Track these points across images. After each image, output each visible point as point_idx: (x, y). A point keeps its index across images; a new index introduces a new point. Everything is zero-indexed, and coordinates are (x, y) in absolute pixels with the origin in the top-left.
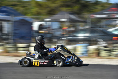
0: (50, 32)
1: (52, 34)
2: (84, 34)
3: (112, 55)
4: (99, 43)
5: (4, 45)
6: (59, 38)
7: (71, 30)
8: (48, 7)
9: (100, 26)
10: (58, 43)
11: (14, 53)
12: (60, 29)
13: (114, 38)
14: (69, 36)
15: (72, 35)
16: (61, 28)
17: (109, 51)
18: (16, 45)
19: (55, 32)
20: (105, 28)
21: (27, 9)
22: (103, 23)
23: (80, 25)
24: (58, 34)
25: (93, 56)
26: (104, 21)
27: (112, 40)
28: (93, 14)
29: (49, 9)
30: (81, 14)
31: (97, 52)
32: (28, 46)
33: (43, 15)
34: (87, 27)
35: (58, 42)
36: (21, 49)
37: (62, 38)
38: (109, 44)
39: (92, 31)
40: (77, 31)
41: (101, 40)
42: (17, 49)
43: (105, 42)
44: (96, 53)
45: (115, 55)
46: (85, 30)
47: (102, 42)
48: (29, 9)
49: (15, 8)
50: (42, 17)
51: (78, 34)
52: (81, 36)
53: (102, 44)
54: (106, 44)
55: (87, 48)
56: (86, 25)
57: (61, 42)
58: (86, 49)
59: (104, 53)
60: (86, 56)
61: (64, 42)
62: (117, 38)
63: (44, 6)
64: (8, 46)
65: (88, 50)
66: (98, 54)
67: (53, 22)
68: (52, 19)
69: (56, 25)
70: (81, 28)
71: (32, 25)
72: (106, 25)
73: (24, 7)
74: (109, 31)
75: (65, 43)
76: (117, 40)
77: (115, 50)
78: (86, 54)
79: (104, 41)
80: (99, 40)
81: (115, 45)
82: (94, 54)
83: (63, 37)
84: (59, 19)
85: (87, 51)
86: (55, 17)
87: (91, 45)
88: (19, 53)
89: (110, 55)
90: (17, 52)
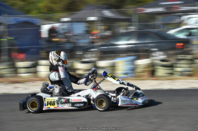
0: (71, 40)
1: (74, 43)
2: (128, 40)
3: (175, 73)
4: (153, 54)
6: (86, 50)
7: (106, 36)
9: (154, 27)
10: (85, 58)
11: (12, 77)
12: (86, 33)
13: (178, 44)
14: (102, 46)
15: (108, 44)
16: (88, 32)
17: (171, 66)
18: (14, 64)
19: (78, 40)
20: (161, 29)
21: (30, 3)
22: (159, 21)
23: (120, 26)
24: (83, 42)
25: (143, 76)
26: (160, 17)
27: (174, 49)
28: (142, 7)
31: (151, 69)
32: (35, 66)
34: (132, 29)
35: (85, 56)
36: (23, 70)
37: (92, 50)
38: (169, 55)
39: (140, 35)
40: (116, 36)
41: (156, 49)
42: (15, 70)
43: (162, 53)
44: (148, 71)
46: (128, 35)
47: (158, 53)
50: (57, 15)
51: (118, 41)
52: (123, 44)
53: (159, 56)
54: (164, 55)
55: (133, 64)
56: (131, 25)
57: (89, 56)
58: (131, 66)
59: (161, 72)
60: (132, 77)
61: (94, 55)
62: (183, 46)
65: (136, 68)
66: (152, 72)
67: (74, 24)
68: (72, 19)
69: (79, 28)
70: (122, 31)
71: (40, 29)
72: (164, 24)
74: (169, 34)
75: (95, 57)
76: (182, 49)
77: (179, 65)
78: (132, 73)
79: (160, 50)
80: (153, 49)
81: (180, 57)
82: (146, 74)
83: (93, 48)
85: (133, 70)
86: (79, 15)
87: (139, 58)
88: (20, 77)
89: (172, 74)
90: (16, 77)
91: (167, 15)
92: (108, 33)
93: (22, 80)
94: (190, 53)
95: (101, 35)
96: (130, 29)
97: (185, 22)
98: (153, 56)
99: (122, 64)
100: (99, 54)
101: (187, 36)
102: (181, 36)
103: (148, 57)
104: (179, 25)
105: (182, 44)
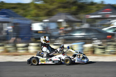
0: (48, 32)
1: (50, 34)
2: (80, 33)
3: (106, 52)
4: (94, 41)
5: (4, 45)
6: (56, 38)
8: (47, 9)
9: (95, 26)
11: (14, 52)
13: (108, 36)
14: (65, 36)
15: (68, 35)
16: (58, 28)
17: (104, 49)
18: (15, 45)
19: (52, 32)
20: (99, 28)
21: (27, 11)
22: (98, 23)
23: (76, 25)
24: (55, 34)
25: (88, 54)
26: (99, 21)
27: (106, 39)
30: (77, 15)
32: (27, 46)
35: (56, 41)
36: (21, 48)
38: (103, 42)
39: (87, 30)
40: (74, 31)
41: (96, 39)
42: (16, 48)
44: (91, 51)
45: (109, 53)
46: (81, 30)
47: (97, 41)
48: (28, 11)
49: (16, 10)
50: (41, 18)
51: (74, 33)
52: (78, 35)
54: (100, 42)
55: (82, 47)
56: (82, 25)
57: (58, 41)
59: (98, 51)
61: (61, 41)
62: (111, 37)
63: (43, 7)
64: (8, 46)
65: (84, 49)
66: (93, 51)
67: (51, 23)
68: (50, 20)
69: (53, 26)
70: (77, 28)
71: (31, 26)
72: (101, 25)
73: (24, 9)
74: (103, 31)
75: (62, 42)
76: (110, 39)
77: (108, 48)
79: (98, 39)
80: (94, 39)
81: (109, 43)
82: (90, 52)
83: (60, 37)
84: (57, 20)
85: (82, 50)
86: (53, 18)
87: (86, 43)
88: (19, 52)
89: (104, 53)
90: (16, 52)
92: (69, 29)
93: (20, 54)
94: (115, 41)
95: (65, 30)
96: (82, 27)
97: (112, 24)
98: (94, 43)
99: (76, 47)
100: (63, 41)
101: (114, 31)
102: (111, 32)
103: (91, 43)
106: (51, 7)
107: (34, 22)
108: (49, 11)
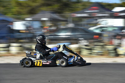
0: (31, 32)
1: (33, 33)
2: (66, 33)
3: (93, 53)
4: (80, 42)
7: (52, 30)
8: (29, 6)
9: (81, 25)
12: (40, 28)
13: (95, 36)
14: (50, 36)
16: (42, 27)
17: (90, 49)
19: (36, 31)
20: (86, 27)
21: (7, 9)
22: (85, 22)
23: (61, 24)
27: (93, 39)
29: (29, 8)
30: (62, 13)
31: (78, 50)
33: (24, 14)
38: (90, 43)
39: (73, 30)
40: (59, 30)
41: (83, 39)
43: (86, 41)
44: (77, 52)
45: (96, 54)
46: (66, 30)
47: (83, 41)
48: (9, 9)
51: (60, 33)
52: (63, 35)
53: (84, 43)
54: (87, 42)
56: (67, 24)
59: (85, 52)
63: (25, 5)
66: (79, 52)
67: (34, 22)
69: (37, 25)
70: (62, 27)
72: (88, 24)
73: (4, 6)
74: (90, 30)
76: (97, 39)
77: (95, 49)
79: (85, 39)
80: (80, 39)
81: (96, 44)
84: (41, 19)
86: (37, 16)
89: (91, 54)
91: (89, 18)
92: (53, 28)
94: (102, 41)
95: (50, 29)
96: (67, 26)
97: (99, 23)
98: (80, 43)
100: (48, 41)
101: (101, 31)
102: (98, 31)
103: (77, 43)
104: (96, 24)
105: (98, 36)
106: (34, 4)
107: (15, 20)
108: (31, 9)
